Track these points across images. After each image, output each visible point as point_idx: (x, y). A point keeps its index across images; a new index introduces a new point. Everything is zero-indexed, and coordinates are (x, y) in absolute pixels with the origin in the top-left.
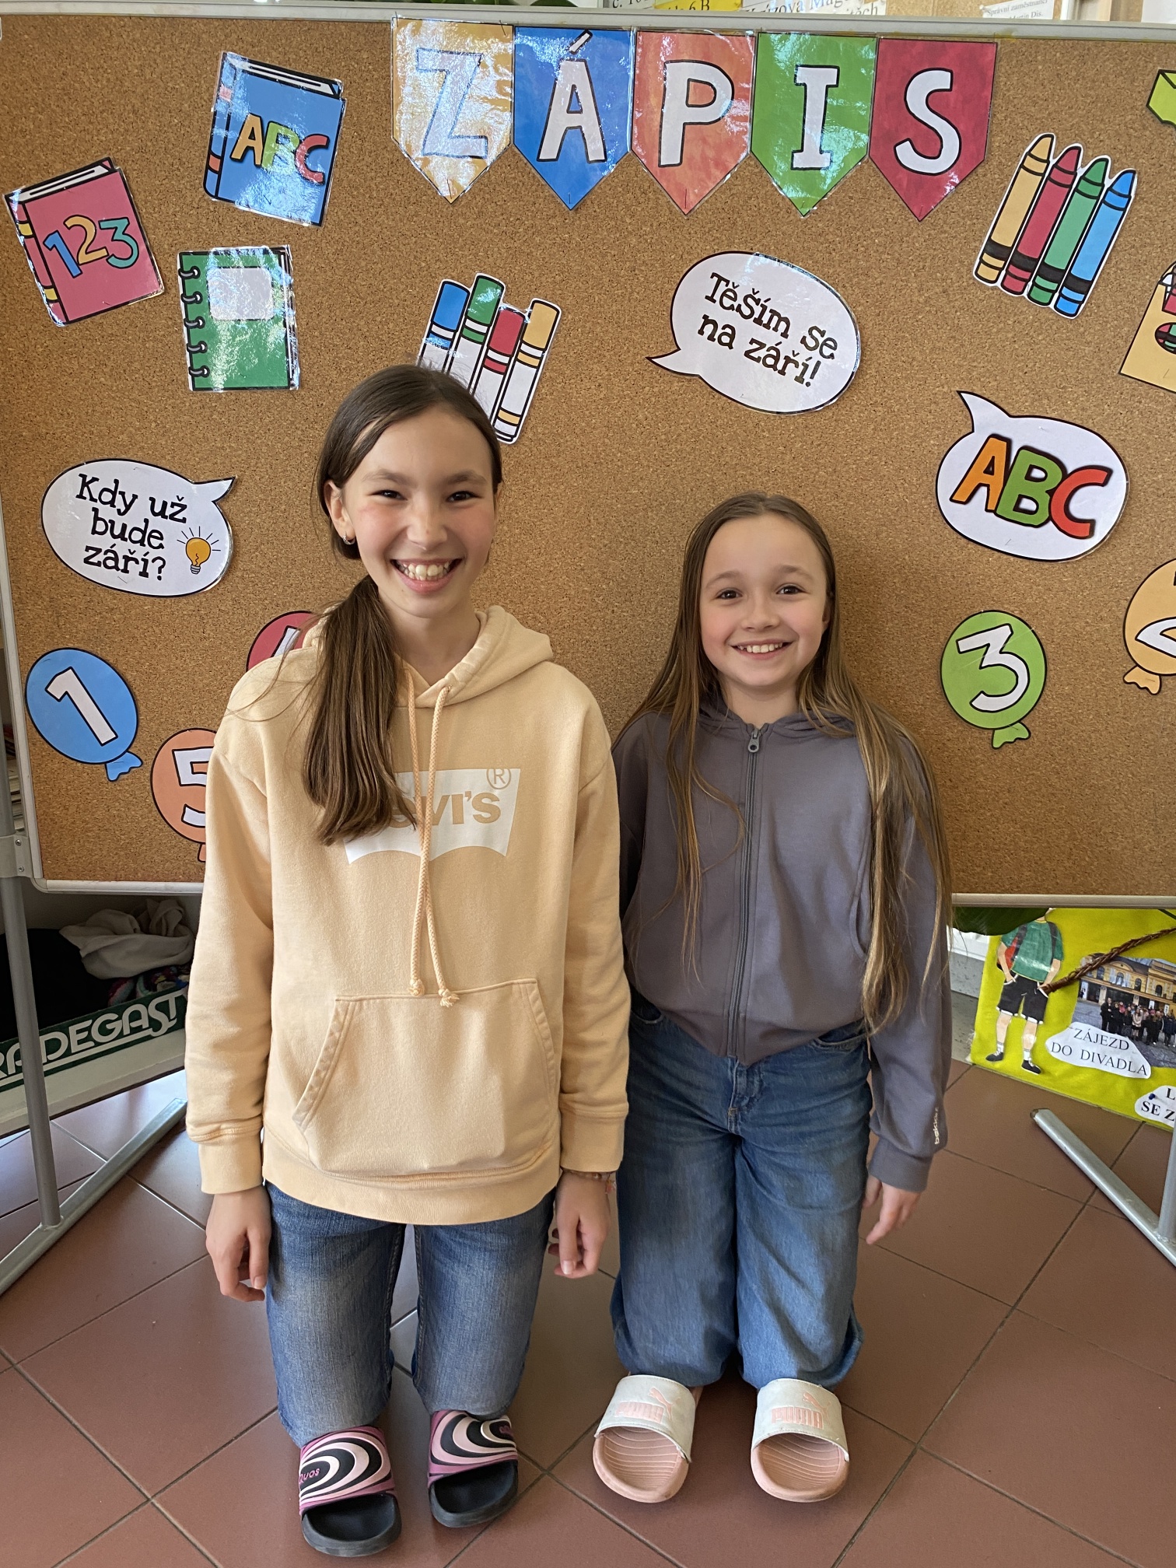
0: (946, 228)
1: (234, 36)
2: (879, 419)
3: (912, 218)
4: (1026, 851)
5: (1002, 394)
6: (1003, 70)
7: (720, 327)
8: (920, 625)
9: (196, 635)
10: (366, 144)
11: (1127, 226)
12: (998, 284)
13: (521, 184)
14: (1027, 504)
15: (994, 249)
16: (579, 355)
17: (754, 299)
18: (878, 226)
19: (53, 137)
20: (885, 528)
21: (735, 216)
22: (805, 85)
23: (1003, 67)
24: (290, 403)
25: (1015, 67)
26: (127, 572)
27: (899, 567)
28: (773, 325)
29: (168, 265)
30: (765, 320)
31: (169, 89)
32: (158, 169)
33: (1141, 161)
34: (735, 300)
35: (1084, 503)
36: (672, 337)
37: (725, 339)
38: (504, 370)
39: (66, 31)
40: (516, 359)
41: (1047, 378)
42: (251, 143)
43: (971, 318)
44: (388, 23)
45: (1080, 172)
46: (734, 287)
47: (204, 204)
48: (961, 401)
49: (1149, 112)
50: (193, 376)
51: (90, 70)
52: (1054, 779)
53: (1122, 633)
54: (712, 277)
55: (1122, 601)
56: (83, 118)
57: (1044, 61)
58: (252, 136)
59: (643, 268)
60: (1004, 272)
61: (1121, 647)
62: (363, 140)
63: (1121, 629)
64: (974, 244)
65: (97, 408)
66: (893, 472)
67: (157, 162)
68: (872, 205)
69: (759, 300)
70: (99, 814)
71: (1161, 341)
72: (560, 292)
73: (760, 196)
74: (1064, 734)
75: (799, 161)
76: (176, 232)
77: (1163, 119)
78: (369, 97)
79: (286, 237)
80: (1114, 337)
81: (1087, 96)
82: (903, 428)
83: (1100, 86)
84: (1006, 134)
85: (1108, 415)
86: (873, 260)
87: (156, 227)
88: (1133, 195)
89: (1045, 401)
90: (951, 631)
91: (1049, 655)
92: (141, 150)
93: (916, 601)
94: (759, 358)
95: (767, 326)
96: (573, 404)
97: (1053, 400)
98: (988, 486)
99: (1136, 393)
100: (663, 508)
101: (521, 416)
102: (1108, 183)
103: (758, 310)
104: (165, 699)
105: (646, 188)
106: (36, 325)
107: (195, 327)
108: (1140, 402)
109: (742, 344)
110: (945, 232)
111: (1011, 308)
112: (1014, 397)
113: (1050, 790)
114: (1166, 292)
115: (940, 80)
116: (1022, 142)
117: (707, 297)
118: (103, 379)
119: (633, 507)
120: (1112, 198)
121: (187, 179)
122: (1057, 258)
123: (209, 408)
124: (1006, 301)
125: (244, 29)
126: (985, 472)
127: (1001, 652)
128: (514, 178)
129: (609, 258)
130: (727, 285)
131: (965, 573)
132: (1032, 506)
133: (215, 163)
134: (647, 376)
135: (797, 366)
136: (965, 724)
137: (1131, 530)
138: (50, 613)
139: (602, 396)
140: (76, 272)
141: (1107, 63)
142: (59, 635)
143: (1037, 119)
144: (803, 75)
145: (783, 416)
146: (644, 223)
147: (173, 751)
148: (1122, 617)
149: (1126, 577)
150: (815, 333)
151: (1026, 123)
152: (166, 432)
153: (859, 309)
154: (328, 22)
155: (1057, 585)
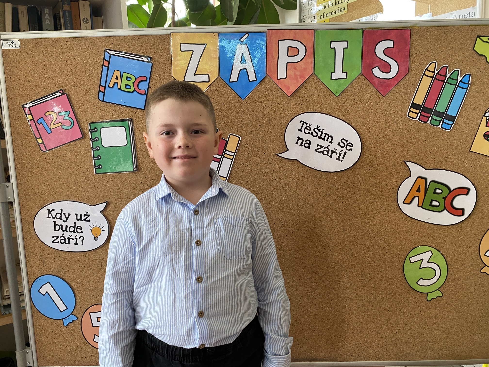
0: (395, 99)
1: (110, 42)
2: (372, 172)
3: (380, 96)
4: (444, 342)
5: (422, 161)
6: (414, 39)
7: (304, 140)
8: (394, 252)
9: (98, 267)
10: (162, 79)
11: (469, 95)
12: (417, 119)
13: (223, 91)
14: (435, 203)
15: (414, 106)
16: (248, 154)
17: (318, 129)
18: (367, 99)
19: (41, 83)
20: (376, 215)
21: (309, 98)
22: (335, 48)
23: (414, 38)
24: (134, 177)
25: (419, 37)
26: (70, 244)
27: (383, 230)
28: (326, 139)
29: (85, 128)
30: (323, 137)
31: (85, 63)
32: (81, 92)
33: (472, 70)
34: (310, 130)
35: (459, 202)
36: (285, 145)
37: (307, 145)
38: (219, 161)
39: (45, 44)
40: (224, 157)
41: (440, 154)
42: (116, 81)
43: (407, 132)
44: (169, 35)
45: (448, 75)
46: (310, 126)
47: (99, 104)
48: (405, 164)
49: (474, 51)
50: (96, 169)
51: (54, 58)
52: (454, 313)
53: (478, 253)
54: (300, 122)
55: (478, 240)
56: (52, 75)
57: (430, 35)
58: (117, 78)
59: (272, 120)
60: (419, 114)
61: (479, 258)
62: (161, 78)
63: (478, 251)
64: (406, 104)
65: (58, 182)
66: (379, 193)
67: (81, 89)
68: (364, 91)
69: (320, 130)
70: (60, 339)
71: (486, 138)
72: (240, 131)
73: (318, 90)
74: (457, 294)
75: (334, 76)
76: (88, 115)
77: (480, 54)
78: (162, 62)
79: (131, 115)
80: (467, 137)
81: (449, 47)
82: (382, 176)
83: (453, 43)
84: (416, 63)
85: (466, 167)
86: (366, 112)
87: (80, 114)
88: (470, 83)
89: (440, 163)
90: (407, 254)
91: (448, 262)
92: (74, 86)
93: (391, 243)
94: (321, 152)
95: (324, 139)
96: (247, 172)
97: (443, 162)
98: (418, 197)
99: (477, 158)
100: (285, 210)
101: (226, 178)
102: (460, 79)
103: (320, 133)
104: (86, 293)
105: (273, 90)
106: (34, 152)
107: (96, 150)
108: (479, 162)
109: (314, 146)
110: (394, 100)
111: (423, 128)
112: (427, 162)
113: (453, 317)
114: (487, 119)
115: (389, 44)
116: (423, 65)
117: (299, 130)
118: (60, 171)
119: (273, 210)
120: (461, 85)
121: (92, 95)
122: (441, 108)
123: (102, 180)
124: (421, 125)
125: (113, 40)
126: (417, 191)
127: (428, 262)
128: (220, 89)
129: (259, 117)
130: (307, 125)
131: (411, 231)
132: (437, 204)
133: (102, 89)
134: (276, 160)
135: (337, 154)
136: (415, 291)
137: (479, 212)
138: (40, 261)
139: (258, 168)
140: (49, 132)
141: (456, 34)
142: (44, 270)
143: (429, 56)
144: (334, 45)
145: (332, 173)
146: (272, 103)
147: (90, 313)
148: (478, 246)
149: (478, 230)
150: (343, 141)
151: (424, 58)
152: (85, 190)
153: (361, 131)
154: (146, 35)
155: (450, 235)
